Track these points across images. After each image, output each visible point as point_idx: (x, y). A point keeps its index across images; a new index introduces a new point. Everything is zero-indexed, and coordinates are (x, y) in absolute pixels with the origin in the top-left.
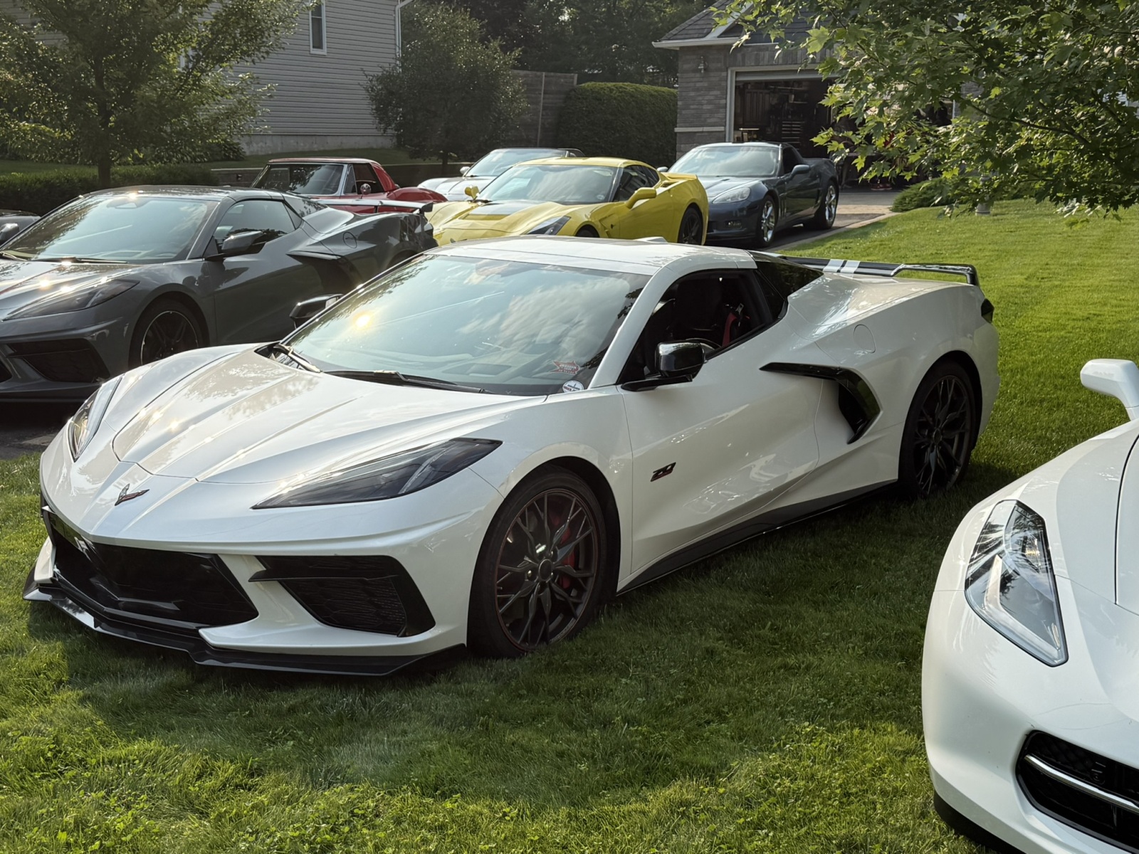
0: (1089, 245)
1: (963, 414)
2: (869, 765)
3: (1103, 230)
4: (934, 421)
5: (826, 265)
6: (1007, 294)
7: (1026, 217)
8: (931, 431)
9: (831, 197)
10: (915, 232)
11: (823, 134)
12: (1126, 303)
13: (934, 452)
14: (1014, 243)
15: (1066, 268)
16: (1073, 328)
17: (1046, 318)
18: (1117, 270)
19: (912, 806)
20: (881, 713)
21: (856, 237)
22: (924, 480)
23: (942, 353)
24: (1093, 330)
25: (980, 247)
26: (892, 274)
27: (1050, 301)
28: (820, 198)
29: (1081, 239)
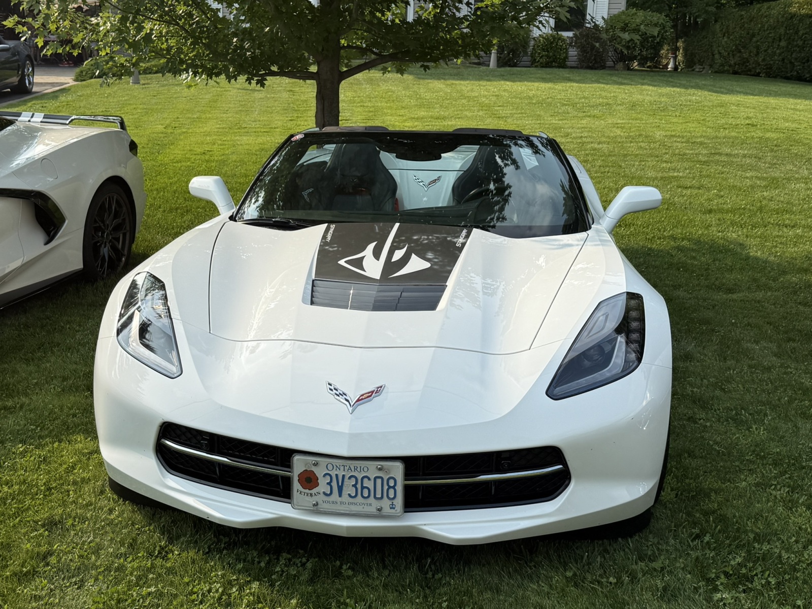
0: (203, 105)
1: (124, 220)
2: (65, 466)
3: (212, 94)
4: (104, 225)
5: (19, 116)
6: (153, 138)
7: (163, 86)
8: (103, 233)
9: (29, 69)
10: (90, 96)
11: (10, 19)
12: (226, 143)
13: (107, 247)
14: (156, 104)
15: (189, 120)
16: (195, 160)
17: (178, 154)
18: (221, 121)
19: (94, 488)
20: (74, 429)
21: (49, 99)
22: (101, 267)
23: (105, 178)
24: (207, 161)
25: (134, 106)
26: (67, 122)
27: (180, 142)
28: (20, 70)
29: (199, 101)
